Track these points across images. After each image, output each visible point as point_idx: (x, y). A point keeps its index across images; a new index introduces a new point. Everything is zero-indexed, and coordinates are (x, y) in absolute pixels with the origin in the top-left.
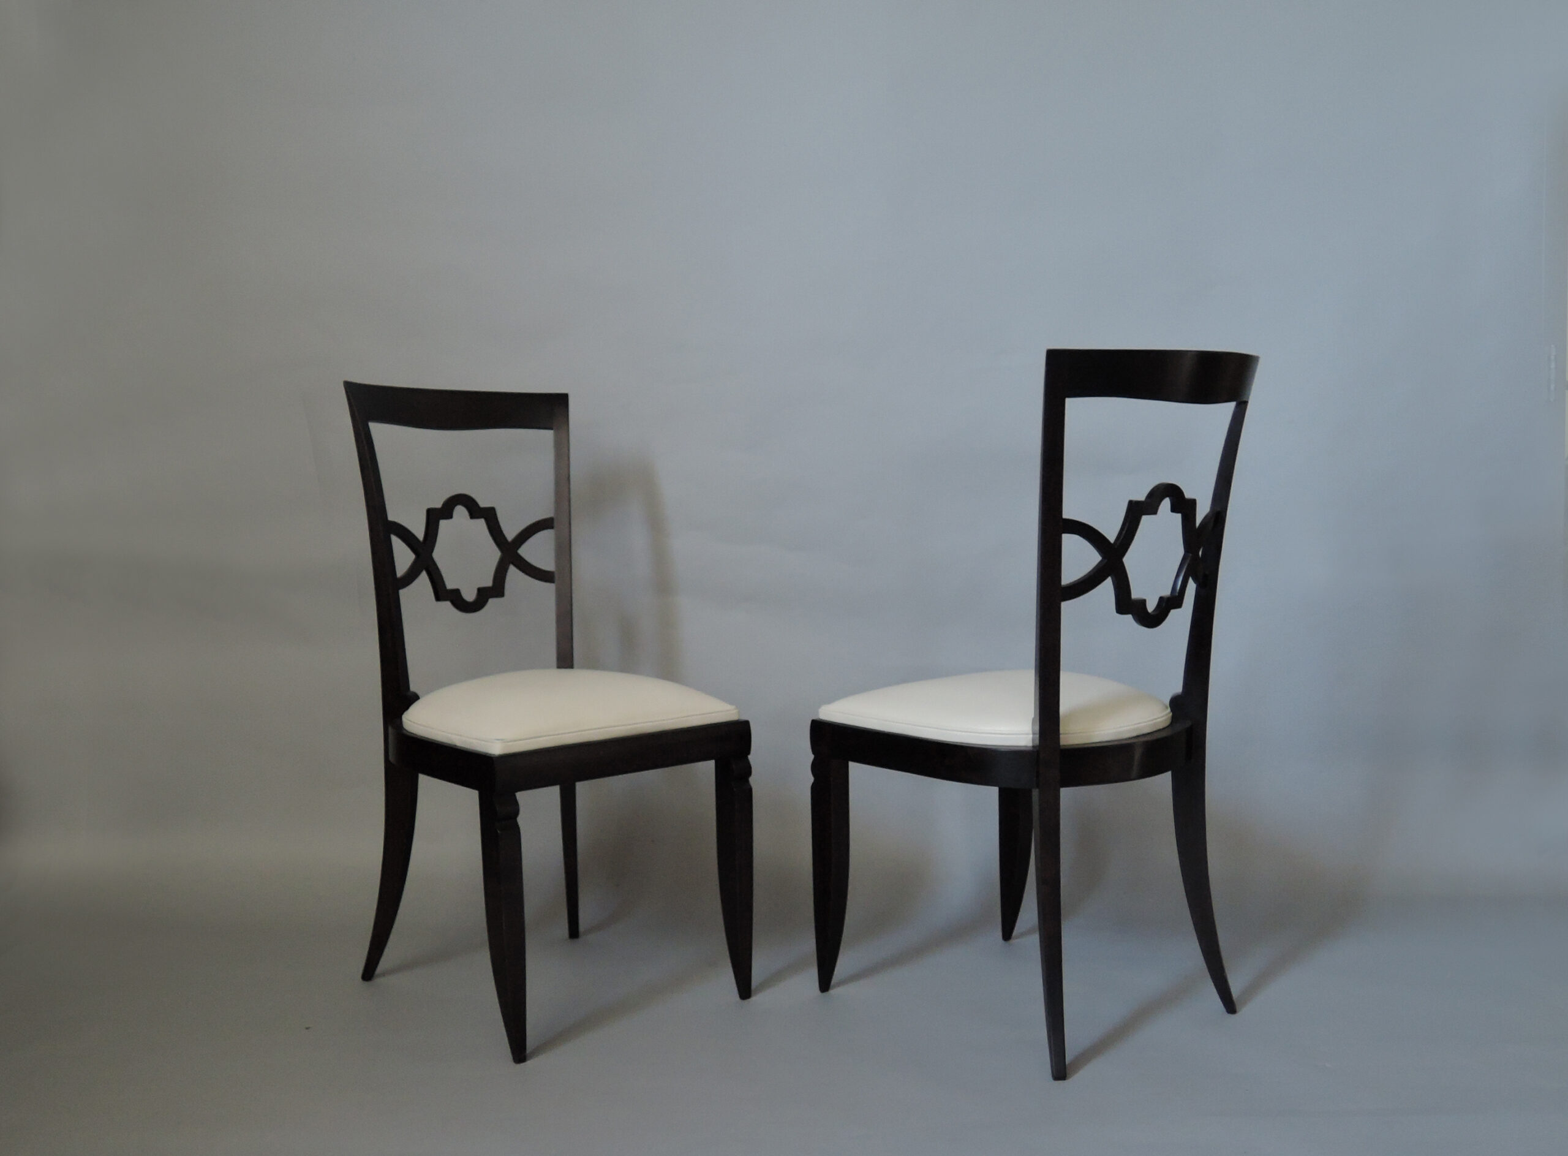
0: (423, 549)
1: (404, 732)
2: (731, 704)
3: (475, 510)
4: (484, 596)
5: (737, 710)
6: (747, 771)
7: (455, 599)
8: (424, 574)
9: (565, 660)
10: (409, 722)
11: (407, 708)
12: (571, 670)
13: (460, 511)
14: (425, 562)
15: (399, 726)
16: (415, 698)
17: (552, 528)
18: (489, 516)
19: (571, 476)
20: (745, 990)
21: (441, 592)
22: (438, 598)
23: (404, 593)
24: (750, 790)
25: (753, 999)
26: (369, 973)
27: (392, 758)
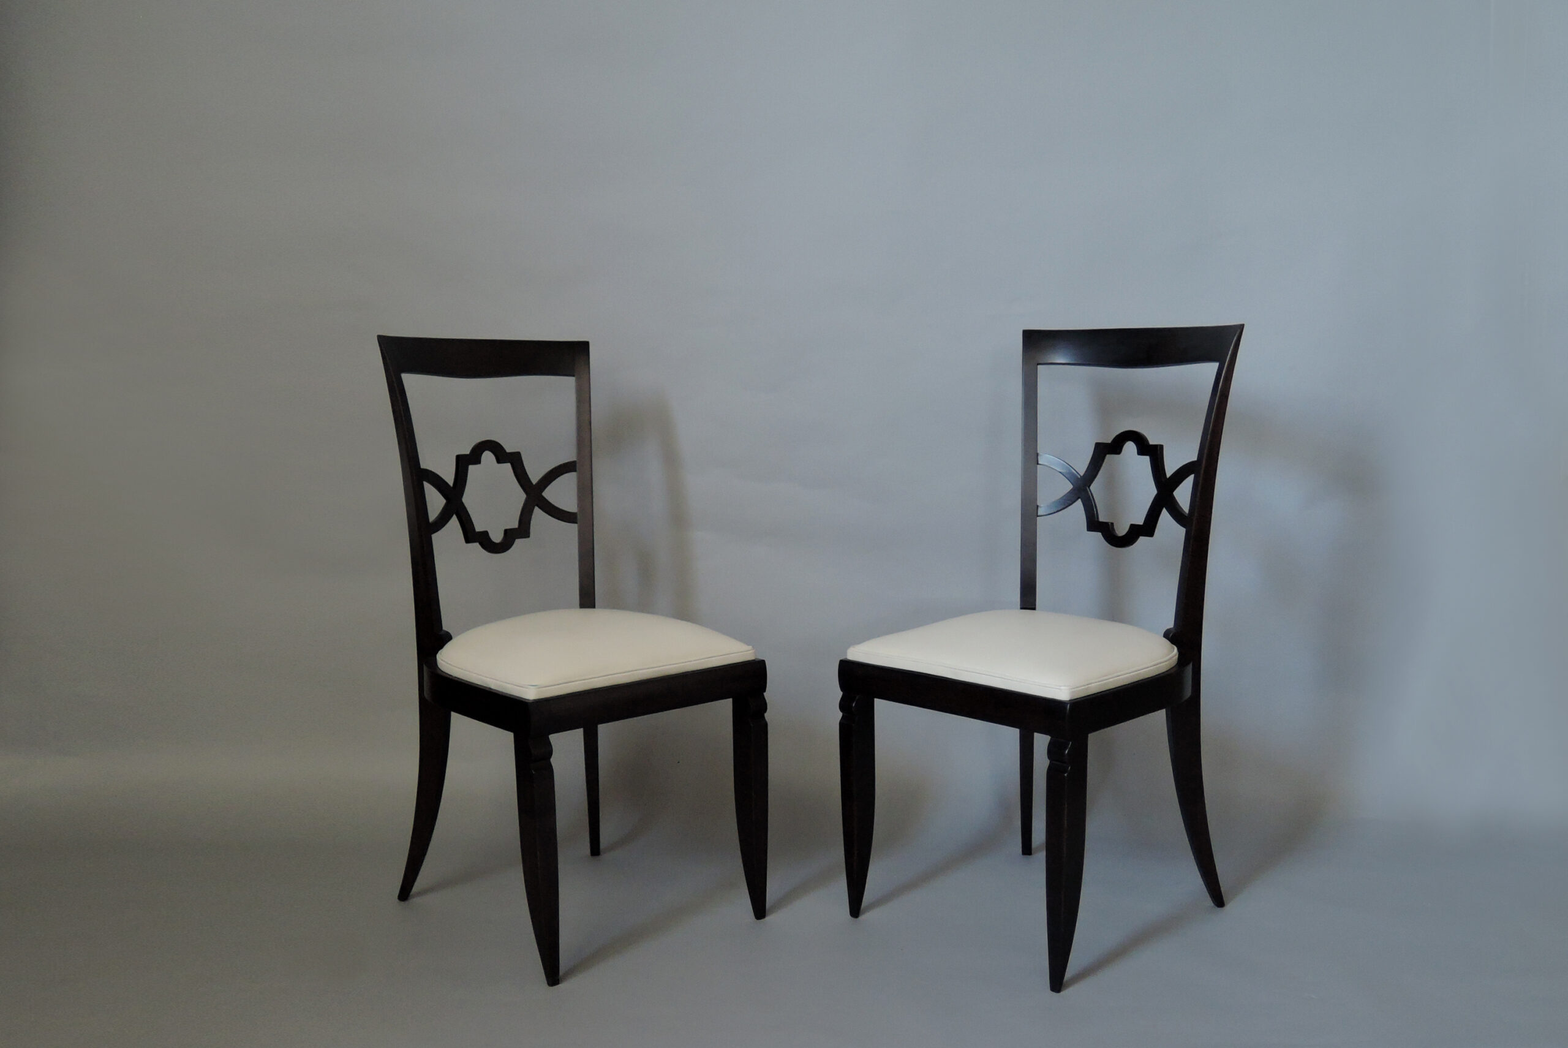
0: (454, 493)
1: (440, 672)
2: (748, 644)
3: (501, 455)
4: (510, 537)
5: (753, 651)
6: (763, 706)
7: (483, 540)
8: (454, 519)
9: (587, 600)
10: (442, 662)
11: (441, 647)
12: (594, 609)
13: (488, 457)
14: (455, 506)
15: (433, 664)
16: (448, 638)
17: (575, 471)
18: (515, 460)
19: (592, 421)
20: (760, 911)
21: (471, 534)
22: (468, 540)
23: (435, 537)
24: (766, 725)
25: (767, 919)
26: (405, 894)
27: (426, 695)
